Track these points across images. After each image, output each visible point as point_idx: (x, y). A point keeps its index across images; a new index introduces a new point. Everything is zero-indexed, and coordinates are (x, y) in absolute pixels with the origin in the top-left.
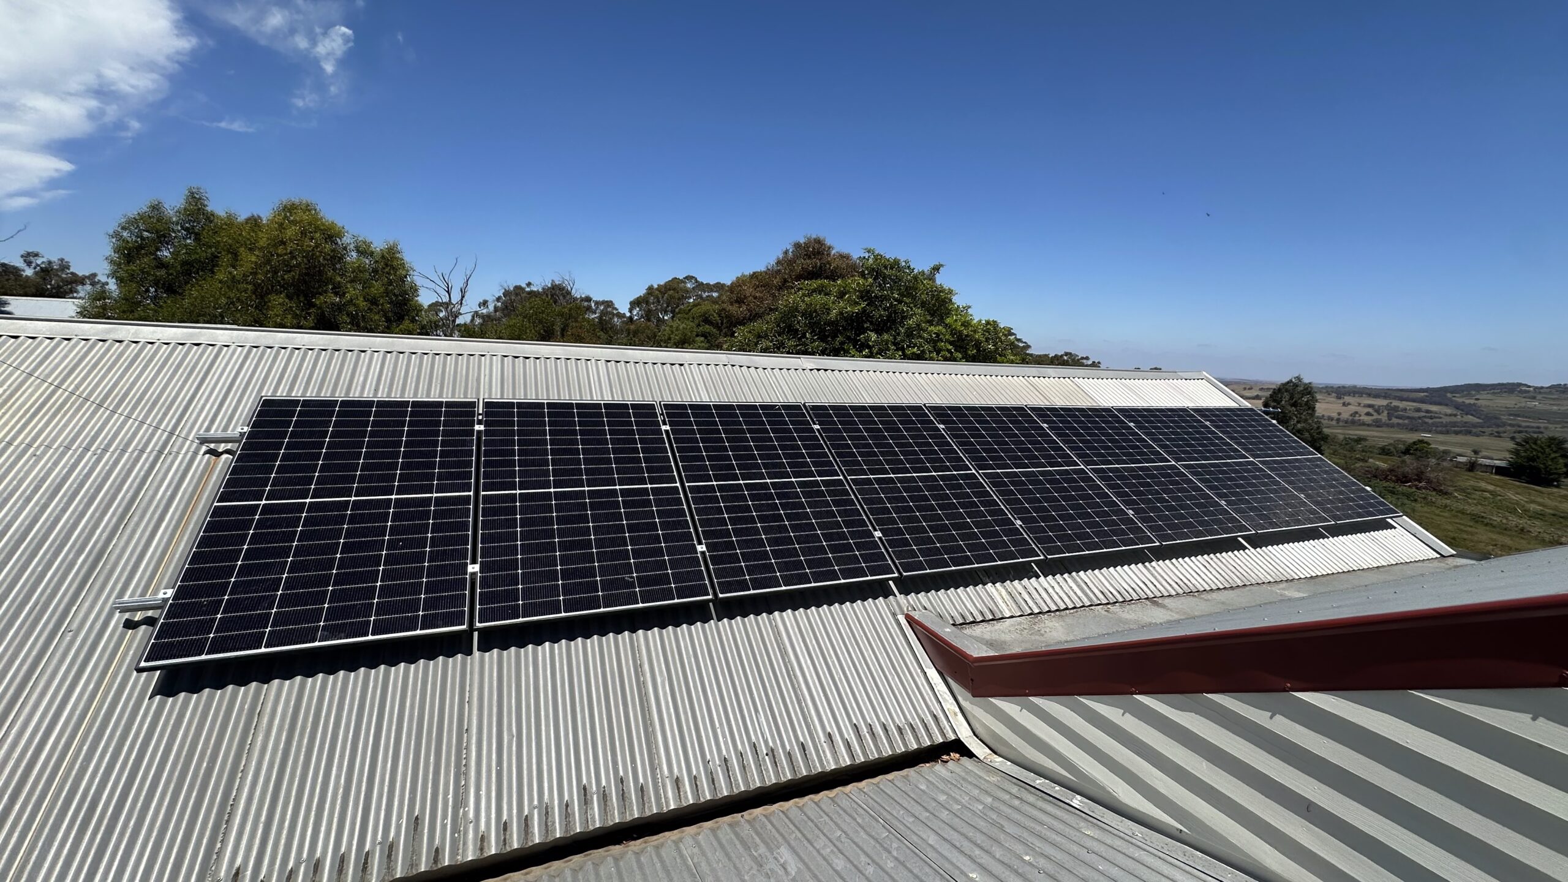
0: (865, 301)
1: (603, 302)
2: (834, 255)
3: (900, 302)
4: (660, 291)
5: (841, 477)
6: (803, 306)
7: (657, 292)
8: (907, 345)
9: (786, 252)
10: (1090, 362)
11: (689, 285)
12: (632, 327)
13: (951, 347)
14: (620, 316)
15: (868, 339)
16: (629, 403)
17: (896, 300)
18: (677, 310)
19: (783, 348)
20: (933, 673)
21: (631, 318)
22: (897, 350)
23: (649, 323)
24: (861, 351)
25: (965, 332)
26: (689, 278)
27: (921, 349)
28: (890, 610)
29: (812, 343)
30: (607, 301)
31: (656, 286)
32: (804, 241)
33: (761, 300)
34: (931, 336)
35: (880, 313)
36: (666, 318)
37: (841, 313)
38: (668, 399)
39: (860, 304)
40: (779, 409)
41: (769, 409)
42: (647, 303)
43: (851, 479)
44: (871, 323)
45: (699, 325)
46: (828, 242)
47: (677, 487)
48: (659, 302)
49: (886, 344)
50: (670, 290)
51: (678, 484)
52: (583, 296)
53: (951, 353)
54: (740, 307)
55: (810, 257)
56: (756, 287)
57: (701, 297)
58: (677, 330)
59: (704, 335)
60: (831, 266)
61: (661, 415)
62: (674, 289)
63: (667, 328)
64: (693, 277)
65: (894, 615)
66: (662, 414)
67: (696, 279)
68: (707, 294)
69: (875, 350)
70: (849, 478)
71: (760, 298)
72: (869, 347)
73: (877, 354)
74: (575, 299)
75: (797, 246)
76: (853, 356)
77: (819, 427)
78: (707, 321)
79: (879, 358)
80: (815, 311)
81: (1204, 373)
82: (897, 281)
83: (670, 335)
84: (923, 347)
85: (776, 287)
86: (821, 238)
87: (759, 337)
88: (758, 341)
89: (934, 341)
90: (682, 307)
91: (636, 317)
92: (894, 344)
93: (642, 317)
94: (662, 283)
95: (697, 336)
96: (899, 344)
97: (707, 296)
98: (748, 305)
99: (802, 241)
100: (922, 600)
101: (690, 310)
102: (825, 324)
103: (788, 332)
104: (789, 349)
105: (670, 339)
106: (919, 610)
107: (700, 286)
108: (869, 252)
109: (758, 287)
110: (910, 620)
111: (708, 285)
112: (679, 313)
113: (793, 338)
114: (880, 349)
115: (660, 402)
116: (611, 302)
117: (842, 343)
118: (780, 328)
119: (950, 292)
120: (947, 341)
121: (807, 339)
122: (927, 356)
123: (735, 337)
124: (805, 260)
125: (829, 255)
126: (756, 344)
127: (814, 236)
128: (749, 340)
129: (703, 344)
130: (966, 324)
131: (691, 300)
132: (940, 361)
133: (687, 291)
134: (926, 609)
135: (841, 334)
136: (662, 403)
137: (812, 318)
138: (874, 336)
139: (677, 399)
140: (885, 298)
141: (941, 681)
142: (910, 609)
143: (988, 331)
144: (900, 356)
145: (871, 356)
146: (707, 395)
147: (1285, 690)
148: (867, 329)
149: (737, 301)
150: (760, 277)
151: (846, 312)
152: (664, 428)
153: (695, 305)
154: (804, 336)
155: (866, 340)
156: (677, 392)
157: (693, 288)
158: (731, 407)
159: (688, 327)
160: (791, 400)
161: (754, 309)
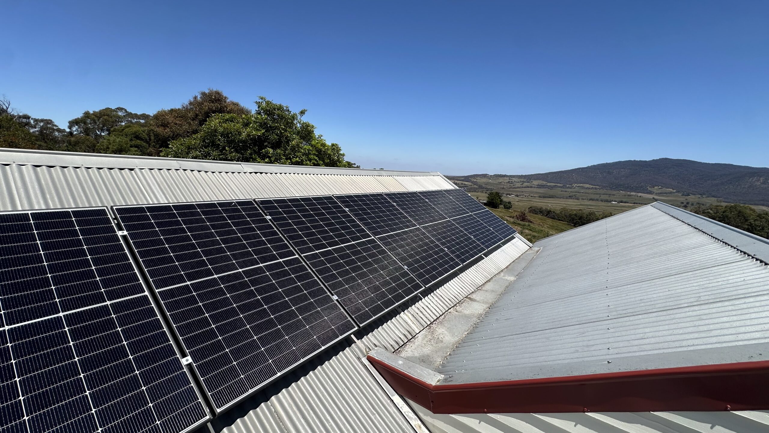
0: (264, 129)
1: (42, 121)
2: (228, 103)
3: (286, 131)
4: (96, 116)
5: (297, 256)
6: (221, 130)
7: (93, 116)
8: (293, 157)
9: (195, 98)
10: (356, 166)
11: (120, 114)
12: (73, 139)
13: (316, 158)
14: (59, 130)
15: (267, 153)
16: (70, 210)
17: (283, 129)
18: (112, 129)
19: (210, 157)
20: (397, 399)
21: (71, 133)
22: (287, 159)
23: (88, 137)
24: (264, 160)
25: (323, 150)
26: (121, 109)
27: (301, 159)
28: (355, 356)
29: (230, 153)
30: (46, 120)
31: (91, 112)
32: (208, 91)
33: (181, 126)
34: (306, 151)
35: (273, 137)
36: (103, 134)
37: (249, 135)
38: (121, 203)
39: (261, 131)
40: (235, 205)
41: (226, 206)
42: (85, 123)
43: (304, 256)
44: (269, 143)
45: (131, 140)
46: (224, 94)
47: (146, 297)
48: (96, 123)
49: (280, 156)
50: (104, 115)
51: (147, 293)
52: (21, 114)
53: (317, 161)
54: (165, 130)
55: (213, 102)
56: (176, 117)
57: (131, 122)
58: (114, 142)
59: (136, 146)
60: (227, 108)
61: (114, 219)
62: (108, 115)
63: (105, 141)
64: (124, 109)
65: (359, 359)
66: (116, 218)
67: (126, 110)
68: (135, 120)
69: (273, 159)
70: (302, 255)
71: (179, 124)
72: (269, 157)
73: (274, 161)
74: (13, 116)
75: (204, 94)
76: (259, 162)
77: (270, 218)
78: (137, 137)
79: (276, 164)
80: (231, 133)
81: (438, 173)
82: (282, 117)
83: (108, 145)
84: (302, 158)
85: (190, 118)
86: (220, 92)
87: (189, 148)
88: (189, 152)
89: (307, 155)
90: (116, 127)
91: (75, 133)
92: (284, 155)
93: (81, 132)
94: (97, 110)
95: (131, 147)
96: (288, 156)
97: (136, 122)
98: (171, 128)
99: (207, 91)
100: (371, 339)
101: (123, 130)
102: (238, 141)
103: (212, 146)
104: (214, 157)
105: (108, 148)
106: (373, 349)
107: (129, 115)
108: (262, 99)
109: (177, 117)
110: (371, 360)
111: (136, 115)
112: (114, 131)
113: (216, 150)
114: (276, 158)
115: (112, 207)
116: (51, 121)
117: (251, 154)
118: (206, 143)
119: (313, 127)
120: (314, 154)
121: (227, 151)
122: (304, 163)
123: (169, 148)
124: (210, 103)
125: (225, 102)
126: (188, 153)
127: (215, 90)
128: (182, 150)
129: (137, 152)
130: (324, 145)
131: (123, 124)
132: (312, 166)
133: (119, 117)
134: (376, 346)
135: (250, 148)
136: (114, 208)
137: (228, 137)
138: (271, 151)
139: (132, 203)
140: (276, 128)
141: (404, 403)
142: (367, 350)
143: (334, 149)
144: (289, 162)
145: (271, 162)
146: (163, 196)
147: (726, 410)
148: (266, 146)
149: (162, 125)
150: (179, 111)
151: (253, 135)
152: (120, 233)
153: (126, 127)
154: (224, 148)
155: (266, 153)
156: (130, 195)
157: (124, 116)
158: (191, 207)
159: (123, 141)
160: (242, 197)
161: (176, 131)
